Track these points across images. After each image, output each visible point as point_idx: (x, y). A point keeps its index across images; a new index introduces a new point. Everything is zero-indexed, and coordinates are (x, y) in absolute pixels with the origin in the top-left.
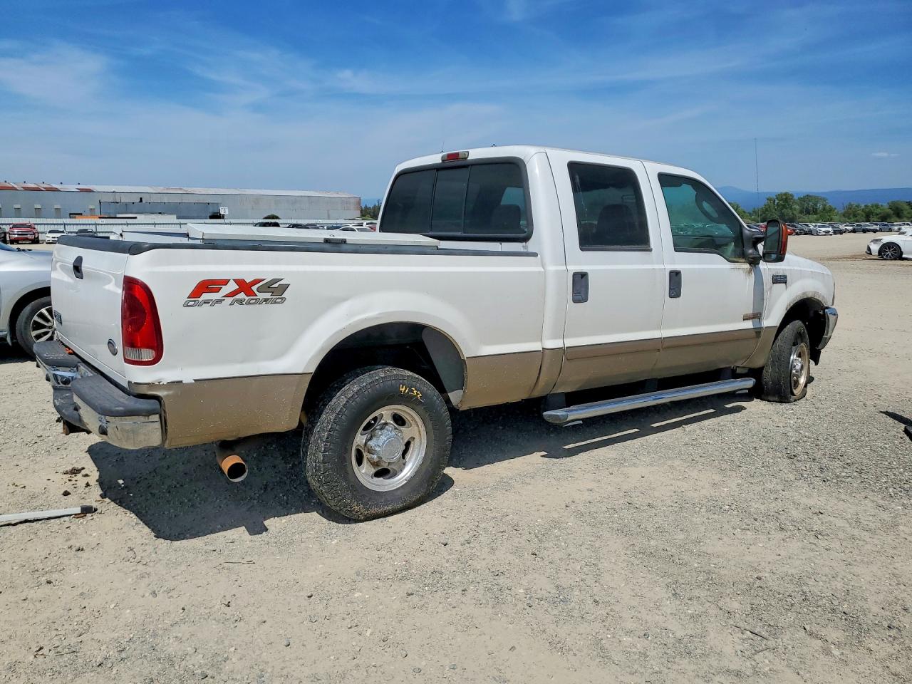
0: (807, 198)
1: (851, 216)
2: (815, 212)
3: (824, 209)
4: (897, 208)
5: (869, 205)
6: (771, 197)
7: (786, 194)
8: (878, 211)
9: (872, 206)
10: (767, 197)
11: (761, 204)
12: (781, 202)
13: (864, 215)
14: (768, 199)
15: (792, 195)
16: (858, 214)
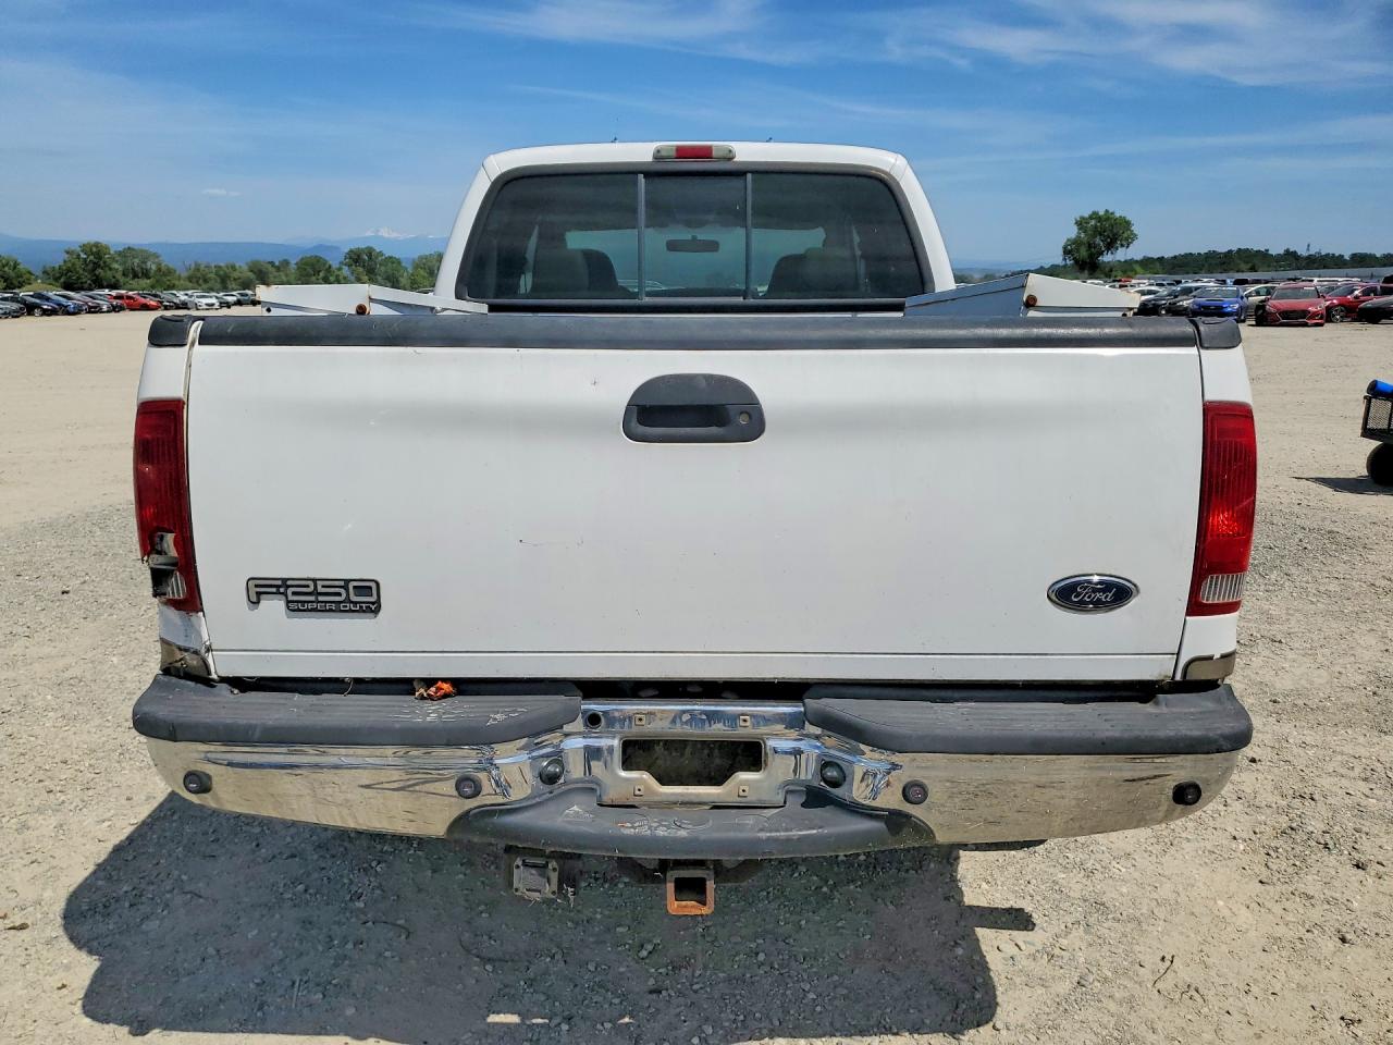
0: (128, 252)
1: (201, 281)
2: (146, 274)
3: (159, 270)
4: (260, 271)
5: (222, 264)
6: (73, 248)
7: (97, 245)
8: (236, 274)
9: (227, 267)
10: (66, 248)
11: (58, 260)
12: (92, 257)
13: (219, 280)
14: (68, 253)
15: (107, 248)
16: (210, 278)
